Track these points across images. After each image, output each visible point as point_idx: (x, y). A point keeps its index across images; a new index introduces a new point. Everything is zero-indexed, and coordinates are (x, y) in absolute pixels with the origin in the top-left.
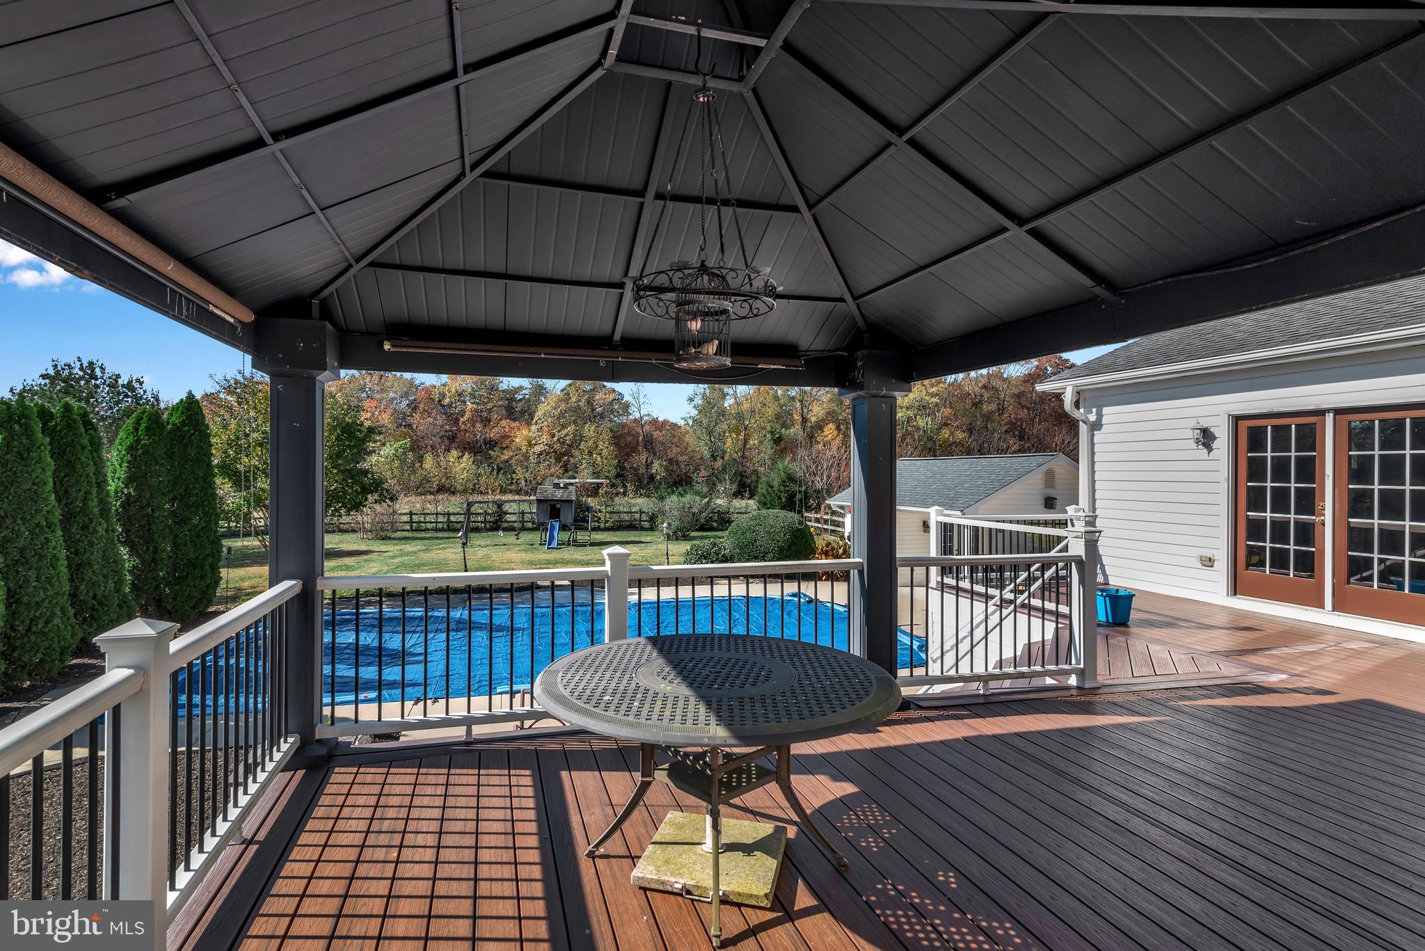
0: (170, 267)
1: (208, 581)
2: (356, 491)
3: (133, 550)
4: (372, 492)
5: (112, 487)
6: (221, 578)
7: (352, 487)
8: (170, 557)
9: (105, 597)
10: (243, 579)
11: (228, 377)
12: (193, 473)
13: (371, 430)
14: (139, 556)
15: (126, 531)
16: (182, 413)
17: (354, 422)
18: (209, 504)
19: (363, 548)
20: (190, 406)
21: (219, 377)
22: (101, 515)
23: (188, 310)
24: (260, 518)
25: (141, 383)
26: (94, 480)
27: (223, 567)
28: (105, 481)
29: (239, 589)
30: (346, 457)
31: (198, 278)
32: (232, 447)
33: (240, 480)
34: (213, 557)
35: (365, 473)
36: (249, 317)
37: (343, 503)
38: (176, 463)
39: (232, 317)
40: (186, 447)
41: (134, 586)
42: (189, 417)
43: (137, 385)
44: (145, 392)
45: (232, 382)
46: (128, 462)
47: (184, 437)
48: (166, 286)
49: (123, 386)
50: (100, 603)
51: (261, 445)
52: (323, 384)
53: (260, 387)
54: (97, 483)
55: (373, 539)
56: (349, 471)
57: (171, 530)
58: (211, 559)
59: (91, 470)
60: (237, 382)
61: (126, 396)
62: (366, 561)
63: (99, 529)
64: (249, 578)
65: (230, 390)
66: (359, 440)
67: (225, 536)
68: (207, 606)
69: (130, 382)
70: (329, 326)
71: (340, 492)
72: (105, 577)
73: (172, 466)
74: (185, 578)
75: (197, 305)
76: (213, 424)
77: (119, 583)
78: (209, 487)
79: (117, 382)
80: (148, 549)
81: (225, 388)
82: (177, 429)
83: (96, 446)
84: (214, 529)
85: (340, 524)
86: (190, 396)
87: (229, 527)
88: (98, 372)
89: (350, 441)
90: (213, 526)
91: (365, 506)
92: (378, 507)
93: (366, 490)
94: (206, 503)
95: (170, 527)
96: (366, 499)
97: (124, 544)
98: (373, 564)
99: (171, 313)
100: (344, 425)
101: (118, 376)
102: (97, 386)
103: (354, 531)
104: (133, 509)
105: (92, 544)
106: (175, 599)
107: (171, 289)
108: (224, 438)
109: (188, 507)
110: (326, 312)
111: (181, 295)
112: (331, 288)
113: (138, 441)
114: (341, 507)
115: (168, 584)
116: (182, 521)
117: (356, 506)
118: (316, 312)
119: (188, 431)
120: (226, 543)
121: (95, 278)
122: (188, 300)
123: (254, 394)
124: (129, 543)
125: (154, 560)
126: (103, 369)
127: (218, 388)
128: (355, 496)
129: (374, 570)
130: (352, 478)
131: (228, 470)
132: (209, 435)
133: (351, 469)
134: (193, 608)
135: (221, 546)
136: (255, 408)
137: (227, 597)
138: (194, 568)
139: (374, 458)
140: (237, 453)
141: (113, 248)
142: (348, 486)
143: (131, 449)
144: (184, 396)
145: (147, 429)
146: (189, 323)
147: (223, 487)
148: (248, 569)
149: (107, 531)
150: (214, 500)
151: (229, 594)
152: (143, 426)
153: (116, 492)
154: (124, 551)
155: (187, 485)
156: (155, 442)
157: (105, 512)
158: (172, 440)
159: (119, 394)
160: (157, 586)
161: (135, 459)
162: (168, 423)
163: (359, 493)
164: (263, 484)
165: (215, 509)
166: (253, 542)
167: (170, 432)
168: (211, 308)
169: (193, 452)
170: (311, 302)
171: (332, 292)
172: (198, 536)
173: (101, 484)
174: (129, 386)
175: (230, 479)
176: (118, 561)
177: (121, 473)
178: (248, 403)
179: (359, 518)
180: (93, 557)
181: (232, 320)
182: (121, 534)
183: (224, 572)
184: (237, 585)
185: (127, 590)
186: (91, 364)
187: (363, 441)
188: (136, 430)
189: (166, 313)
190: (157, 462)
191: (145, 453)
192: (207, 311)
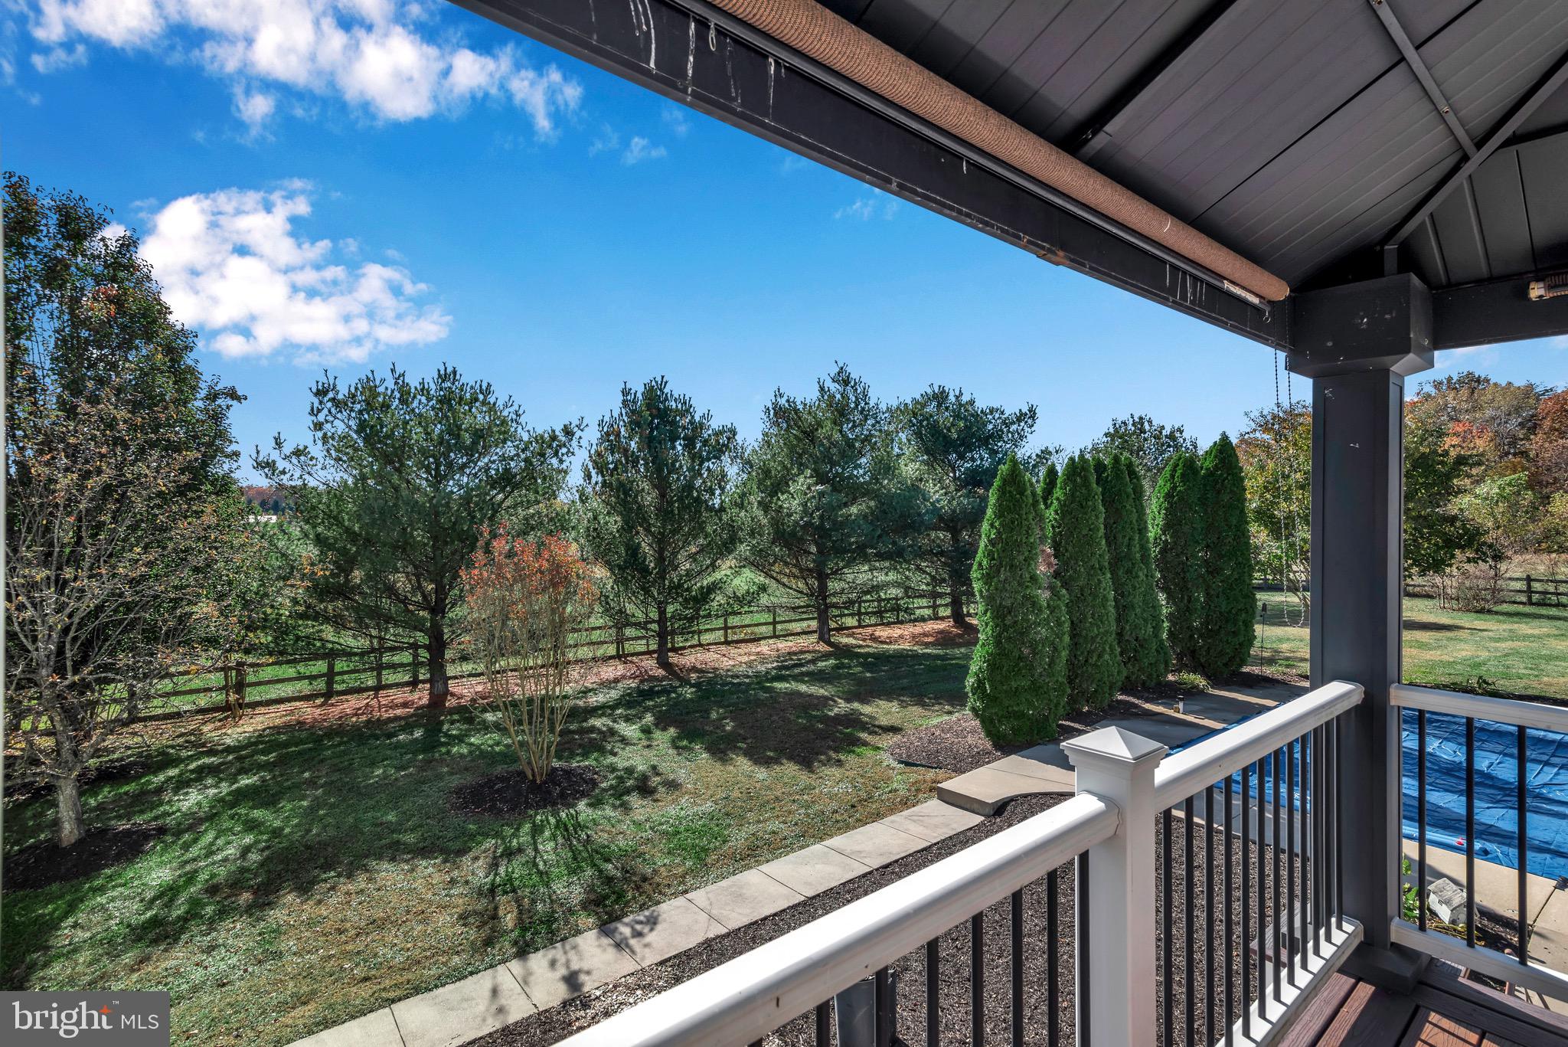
0: (1165, 229)
1: (1242, 639)
2: (1436, 545)
3: (1170, 597)
4: (1462, 548)
5: (1151, 535)
6: (1255, 637)
7: (1429, 540)
8: (1203, 608)
9: (1145, 640)
10: (1280, 640)
11: (1265, 413)
12: (1226, 520)
13: (1461, 461)
14: (1175, 603)
15: (1163, 577)
16: (1216, 457)
17: (1435, 452)
18: (1243, 554)
19: (1444, 619)
20: (1224, 448)
21: (1255, 414)
22: (1142, 560)
23: (1194, 294)
24: (1300, 572)
25: (1181, 432)
26: (1136, 527)
27: (1258, 623)
28: (1146, 528)
29: (1276, 651)
30: (1419, 498)
31: (1206, 241)
32: (1268, 491)
33: (1278, 528)
34: (1247, 613)
35: (1453, 519)
36: (1279, 291)
37: (1415, 561)
38: (1209, 510)
39: (1257, 295)
40: (1219, 492)
41: (1171, 633)
42: (1222, 461)
43: (1178, 435)
44: (1185, 440)
45: (1269, 417)
46: (1166, 509)
47: (1217, 483)
48: (1164, 262)
49: (1166, 436)
50: (1141, 646)
51: (1302, 487)
52: (1401, 377)
53: (1301, 420)
54: (1139, 530)
55: (1459, 610)
56: (1425, 518)
57: (1205, 580)
58: (1244, 615)
59: (1134, 517)
60: (1274, 417)
61: (1169, 446)
62: (1450, 639)
63: (1140, 574)
64: (1288, 639)
65: (1266, 427)
66: (1441, 475)
67: (1260, 588)
68: (1241, 666)
69: (1172, 433)
70: (1415, 280)
71: (1410, 545)
72: (1145, 620)
73: (1206, 512)
74: (1218, 632)
75: (1208, 284)
76: (1248, 466)
77: (1157, 629)
78: (1242, 535)
79: (1161, 433)
80: (1183, 597)
81: (1261, 426)
82: (1211, 473)
83: (1138, 492)
84: (1248, 581)
85: (1408, 585)
86: (1225, 438)
87: (1266, 580)
88: (1147, 426)
89: (1427, 478)
90: (1246, 579)
91: (1451, 565)
92: (1470, 567)
93: (1450, 544)
94: (1239, 553)
95: (1201, 576)
96: (1453, 556)
97: (1163, 589)
98: (1463, 645)
99: (1171, 299)
100: (1417, 455)
101: (1163, 427)
102: (1145, 439)
103: (1429, 596)
104: (1169, 556)
105: (1134, 588)
106: (1208, 651)
107: (1172, 266)
108: (1261, 480)
109: (1221, 556)
110: (1410, 260)
111: (1185, 272)
112: (1423, 215)
113: (1174, 488)
114: (1412, 565)
115: (1201, 636)
116: (1214, 571)
117: (1437, 566)
118: (1390, 262)
119: (1221, 475)
120: (1262, 597)
121: (1072, 260)
122: (1195, 278)
123: (1294, 428)
124: (1165, 589)
125: (1188, 609)
126: (1150, 422)
127: (1253, 426)
128: (1434, 552)
129: (1464, 653)
130: (1429, 527)
131: (1265, 516)
132: (1242, 479)
133: (1429, 515)
134: (1226, 665)
135: (1255, 600)
136: (1295, 444)
137: (1262, 658)
138: (1227, 621)
139: (1465, 500)
140: (1274, 497)
141: (1093, 215)
142: (1422, 537)
143: (1168, 496)
144: (1217, 438)
145: (1183, 475)
146: (1194, 310)
147: (1259, 535)
148: (1287, 628)
149: (1147, 576)
150: (1248, 549)
151: (1265, 654)
152: (1179, 472)
153: (1156, 539)
154: (1162, 597)
155: (1220, 533)
156: (1189, 488)
157: (1145, 557)
158: (1205, 485)
159: (1163, 445)
160: (1192, 636)
161: (1171, 507)
162: (1202, 468)
163: (1439, 548)
164: (1303, 533)
165: (1249, 560)
166: (1293, 599)
167: (1204, 477)
168: (1227, 285)
169: (1226, 498)
170: (1382, 251)
171: (1423, 223)
172: (1231, 589)
173: (1143, 530)
174: (1171, 436)
175: (1266, 526)
176: (1156, 607)
177: (1160, 521)
178: (1286, 439)
179: (1438, 580)
180: (1135, 601)
181: (1255, 300)
182: (1159, 580)
183: (1258, 629)
184: (1274, 646)
185: (1165, 636)
186: (1141, 418)
187: (1449, 476)
188: (1173, 476)
189: (1163, 301)
190: (1191, 509)
191: (1181, 499)
192: (1221, 290)
